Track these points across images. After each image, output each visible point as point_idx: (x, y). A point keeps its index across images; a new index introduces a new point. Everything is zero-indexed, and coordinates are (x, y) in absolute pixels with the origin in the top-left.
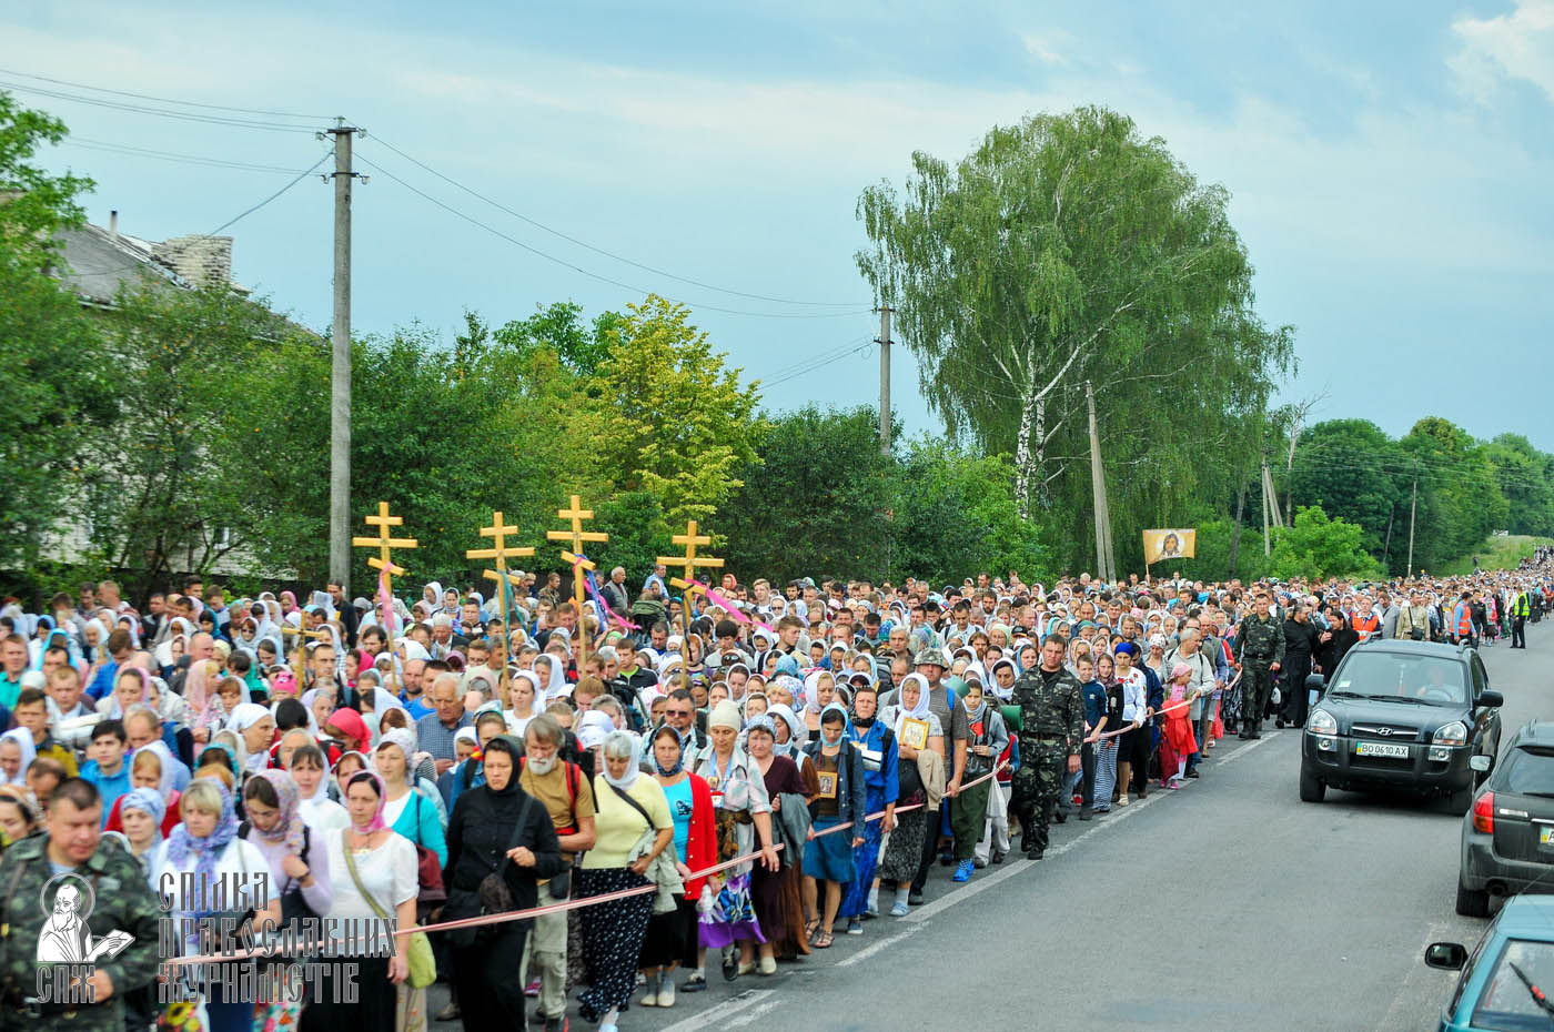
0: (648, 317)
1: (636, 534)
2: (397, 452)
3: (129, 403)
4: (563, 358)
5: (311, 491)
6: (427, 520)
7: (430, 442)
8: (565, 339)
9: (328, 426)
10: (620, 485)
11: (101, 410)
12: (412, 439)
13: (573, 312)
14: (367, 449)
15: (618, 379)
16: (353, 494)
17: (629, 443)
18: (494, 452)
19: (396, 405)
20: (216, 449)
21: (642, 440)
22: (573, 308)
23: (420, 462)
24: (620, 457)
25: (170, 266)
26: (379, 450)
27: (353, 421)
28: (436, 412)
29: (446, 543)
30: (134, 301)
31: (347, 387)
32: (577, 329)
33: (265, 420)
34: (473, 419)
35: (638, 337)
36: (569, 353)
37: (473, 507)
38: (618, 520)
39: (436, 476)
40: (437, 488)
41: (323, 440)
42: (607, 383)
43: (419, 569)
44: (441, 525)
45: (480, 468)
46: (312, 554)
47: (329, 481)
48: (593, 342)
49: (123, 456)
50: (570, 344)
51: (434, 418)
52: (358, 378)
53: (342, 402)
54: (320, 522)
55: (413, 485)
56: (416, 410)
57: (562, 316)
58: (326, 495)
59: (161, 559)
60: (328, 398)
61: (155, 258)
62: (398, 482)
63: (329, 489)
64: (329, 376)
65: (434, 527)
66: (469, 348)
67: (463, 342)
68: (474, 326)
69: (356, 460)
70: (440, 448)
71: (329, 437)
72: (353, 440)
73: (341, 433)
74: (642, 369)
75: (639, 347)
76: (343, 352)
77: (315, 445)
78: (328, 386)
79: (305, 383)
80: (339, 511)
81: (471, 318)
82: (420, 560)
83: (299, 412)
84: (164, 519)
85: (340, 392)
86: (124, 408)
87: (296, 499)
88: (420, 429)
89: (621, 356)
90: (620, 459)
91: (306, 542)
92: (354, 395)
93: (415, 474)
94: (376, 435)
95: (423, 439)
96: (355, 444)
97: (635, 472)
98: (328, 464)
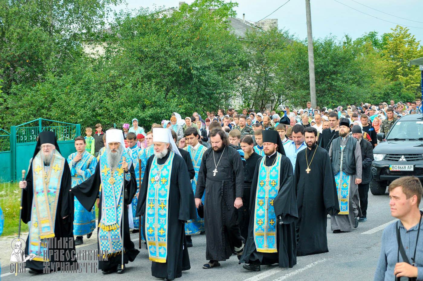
0: (397, 32)
1: (397, 93)
2: (328, 70)
3: (251, 63)
4: (374, 47)
5: (304, 83)
6: (337, 89)
7: (337, 67)
8: (374, 42)
9: (308, 64)
10: (392, 80)
11: (244, 65)
12: (332, 66)
13: (376, 34)
14: (319, 70)
15: (390, 50)
16: (316, 83)
17: (394, 68)
18: (355, 69)
19: (327, 57)
20: (277, 74)
21: (397, 67)
22: (375, 33)
23: (335, 73)
24: (392, 72)
25: (261, 28)
26: (322, 70)
27: (315, 62)
28: (338, 58)
29: (344, 96)
30: (251, 34)
31: (312, 53)
32: (377, 39)
33: (290, 64)
34: (349, 60)
35: (395, 38)
36: (375, 45)
37: (350, 85)
38: (392, 90)
39: (339, 76)
40: (340, 80)
41: (307, 69)
42: (387, 51)
43: (336, 103)
44: (342, 90)
45: (352, 73)
46: (305, 100)
47: (309, 80)
48: (382, 42)
49: (251, 78)
50: (375, 43)
51: (338, 60)
52: (315, 51)
53: (311, 57)
54: (308, 91)
55: (333, 80)
56: (332, 58)
57: (372, 35)
58: (308, 84)
59: (263, 106)
60: (307, 57)
61: (256, 26)
62: (328, 79)
63: (309, 82)
64: (307, 50)
65: (340, 91)
66: (347, 45)
67: (345, 43)
68: (348, 38)
69: (316, 73)
70: (340, 69)
71: (308, 68)
72: (315, 68)
73: (312, 66)
74: (396, 47)
75: (395, 41)
76: (311, 43)
77: (304, 70)
78: (307, 53)
79: (300, 53)
80: (313, 88)
81: (346, 36)
82: (336, 100)
83: (299, 61)
84: (263, 95)
85: (311, 54)
86: (250, 65)
87: (300, 85)
88: (334, 63)
89: (390, 43)
90: (392, 73)
91: (304, 97)
92: (315, 56)
93: (333, 76)
94: (322, 66)
95: (335, 66)
96: (316, 69)
97: (396, 76)
98: (309, 75)
